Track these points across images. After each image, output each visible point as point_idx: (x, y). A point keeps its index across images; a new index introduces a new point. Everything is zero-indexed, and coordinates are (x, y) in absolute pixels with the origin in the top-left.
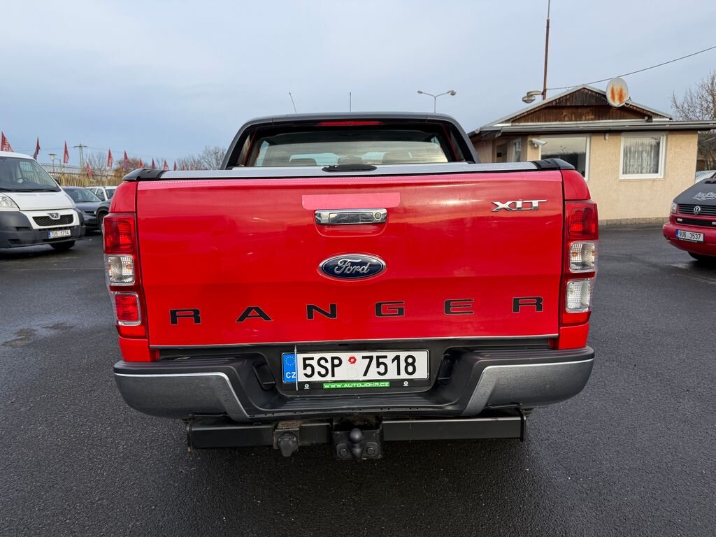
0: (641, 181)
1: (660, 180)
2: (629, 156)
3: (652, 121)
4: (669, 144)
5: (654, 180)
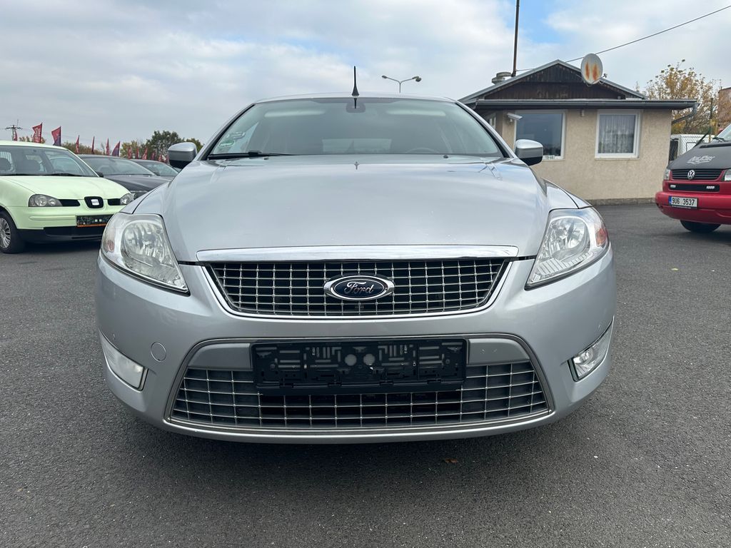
0: (616, 160)
1: (634, 159)
3: (625, 100)
4: (644, 123)
5: (629, 160)
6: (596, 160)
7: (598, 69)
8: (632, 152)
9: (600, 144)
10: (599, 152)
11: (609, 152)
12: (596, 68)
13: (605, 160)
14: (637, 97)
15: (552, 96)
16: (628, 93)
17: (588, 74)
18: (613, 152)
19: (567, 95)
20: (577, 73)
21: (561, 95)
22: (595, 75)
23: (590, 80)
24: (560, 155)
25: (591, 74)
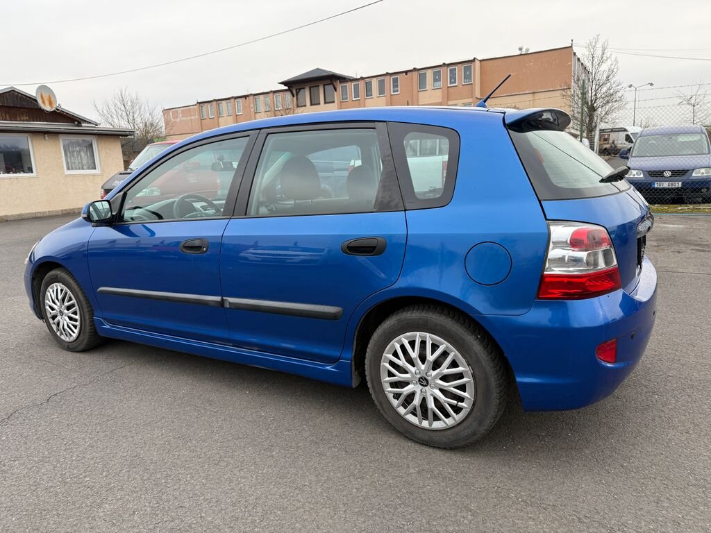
0: (84, 176)
1: (98, 175)
2: (68, 154)
3: (81, 126)
4: (100, 146)
5: (94, 175)
6: (66, 176)
7: (52, 98)
8: (95, 169)
9: (67, 163)
10: (68, 169)
11: (76, 169)
12: (50, 98)
13: (74, 176)
14: (91, 123)
15: (13, 118)
16: (82, 120)
17: (44, 102)
18: (79, 169)
20: (31, 100)
21: (22, 118)
22: (51, 103)
23: (47, 108)
24: (32, 172)
25: (47, 103)
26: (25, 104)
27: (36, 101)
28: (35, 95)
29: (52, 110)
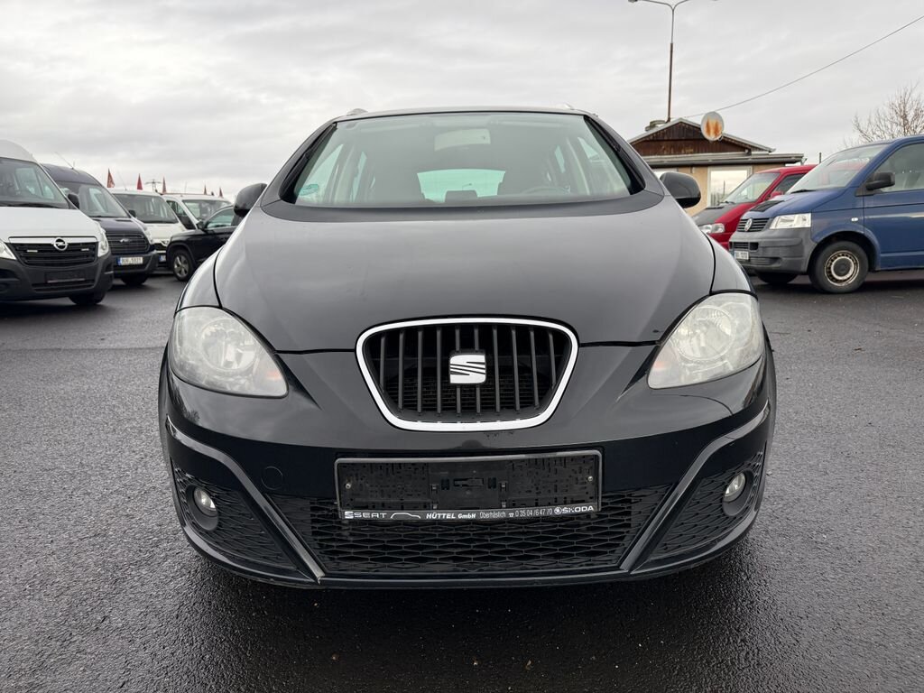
3: (751, 155)
7: (720, 126)
12: (716, 125)
14: (763, 150)
15: (678, 151)
16: (753, 147)
17: (708, 131)
19: (692, 150)
20: (697, 129)
21: (687, 151)
22: (717, 131)
23: (711, 137)
25: (712, 131)
26: (691, 135)
27: (700, 129)
28: (700, 123)
29: (718, 138)
